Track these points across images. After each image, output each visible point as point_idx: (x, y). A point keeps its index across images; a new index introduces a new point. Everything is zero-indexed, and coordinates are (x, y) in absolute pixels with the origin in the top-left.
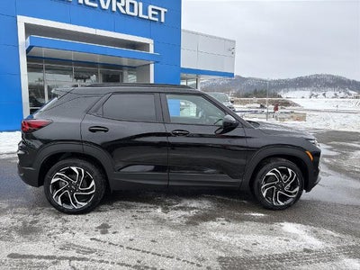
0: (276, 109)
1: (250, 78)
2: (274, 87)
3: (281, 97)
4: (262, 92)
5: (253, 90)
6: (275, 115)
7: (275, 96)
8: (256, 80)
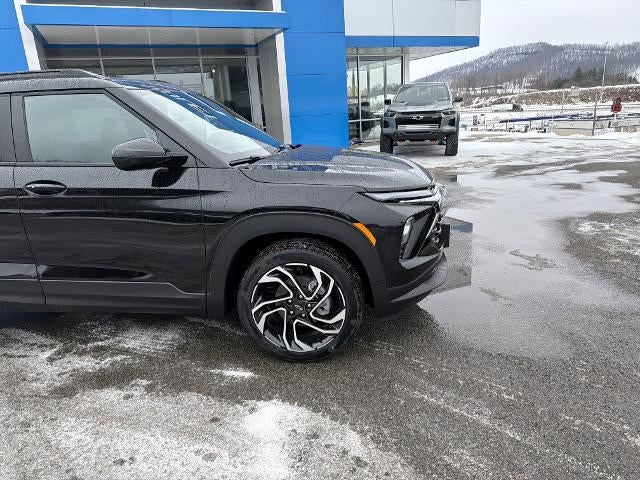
0: (616, 108)
1: (569, 46)
2: (623, 61)
3: (634, 81)
4: (592, 73)
5: (573, 71)
6: (615, 120)
7: (621, 79)
8: (582, 48)
